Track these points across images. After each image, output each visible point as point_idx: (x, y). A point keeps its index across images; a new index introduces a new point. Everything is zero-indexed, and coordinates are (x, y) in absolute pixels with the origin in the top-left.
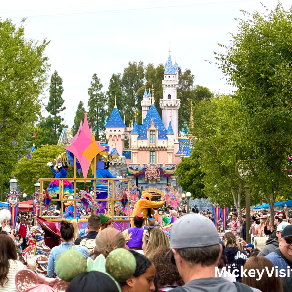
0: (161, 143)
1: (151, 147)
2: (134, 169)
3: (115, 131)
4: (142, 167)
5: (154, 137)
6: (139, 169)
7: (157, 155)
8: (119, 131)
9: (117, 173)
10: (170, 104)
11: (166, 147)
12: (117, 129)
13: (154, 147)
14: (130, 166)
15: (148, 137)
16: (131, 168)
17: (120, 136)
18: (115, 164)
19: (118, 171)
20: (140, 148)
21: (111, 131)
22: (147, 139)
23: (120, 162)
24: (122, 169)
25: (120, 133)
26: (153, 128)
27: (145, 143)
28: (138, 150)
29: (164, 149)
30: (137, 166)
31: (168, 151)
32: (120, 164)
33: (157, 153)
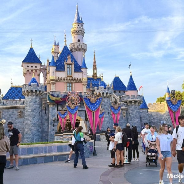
0: (77, 75)
1: (68, 78)
2: (55, 96)
3: (32, 67)
4: (62, 94)
5: (70, 70)
6: (60, 96)
7: (73, 86)
8: (36, 67)
9: (37, 100)
10: (80, 46)
11: (81, 79)
12: (34, 65)
13: (71, 78)
14: (51, 93)
15: (66, 69)
16: (53, 95)
17: (36, 71)
18: (36, 91)
19: (38, 98)
20: (58, 79)
21: (28, 66)
22: (64, 71)
23: (40, 90)
24: (42, 97)
25: (36, 68)
26: (69, 61)
27: (62, 75)
28: (56, 81)
29: (80, 81)
30: (58, 93)
31: (83, 83)
32: (40, 91)
33: (73, 84)
